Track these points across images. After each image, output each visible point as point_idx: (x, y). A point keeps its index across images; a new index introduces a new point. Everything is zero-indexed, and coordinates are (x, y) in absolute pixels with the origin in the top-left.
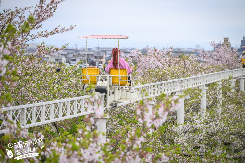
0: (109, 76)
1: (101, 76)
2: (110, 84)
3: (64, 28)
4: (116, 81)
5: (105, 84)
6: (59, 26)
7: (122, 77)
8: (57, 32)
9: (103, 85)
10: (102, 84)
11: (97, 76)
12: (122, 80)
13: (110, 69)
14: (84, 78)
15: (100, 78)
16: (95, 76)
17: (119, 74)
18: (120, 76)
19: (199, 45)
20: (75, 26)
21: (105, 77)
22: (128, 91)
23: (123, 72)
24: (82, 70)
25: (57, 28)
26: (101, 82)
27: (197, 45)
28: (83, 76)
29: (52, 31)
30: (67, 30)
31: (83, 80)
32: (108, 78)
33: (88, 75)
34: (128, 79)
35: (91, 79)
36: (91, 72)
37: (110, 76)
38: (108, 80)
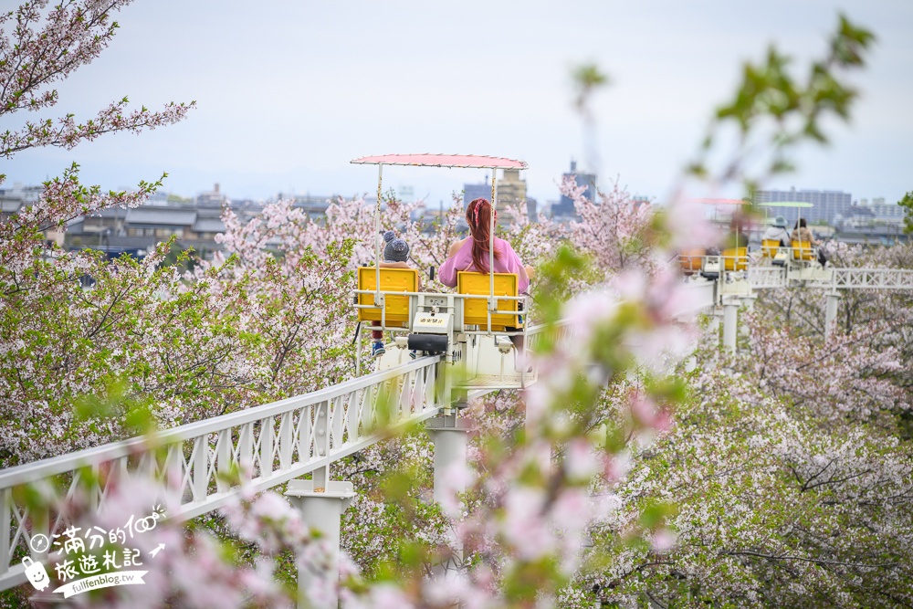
0: (455, 298)
1: (426, 297)
2: (457, 325)
3: (144, 110)
4: (475, 313)
5: (441, 324)
6: (125, 100)
7: (499, 300)
8: (115, 124)
9: (434, 328)
10: (431, 324)
11: (413, 296)
12: (499, 312)
13: (459, 272)
14: (364, 300)
15: (421, 302)
16: (403, 295)
17: (488, 291)
18: (493, 299)
19: (411, 188)
20: (193, 103)
21: (439, 301)
22: (505, 349)
23: (505, 285)
24: (358, 275)
25: (114, 109)
26: (427, 319)
27: (404, 188)
28: (361, 294)
29: (90, 123)
30: (157, 120)
31: (361, 309)
32: (450, 303)
33: (381, 292)
34: (519, 310)
35: (389, 305)
36: (388, 280)
37: (457, 294)
38: (451, 311)
